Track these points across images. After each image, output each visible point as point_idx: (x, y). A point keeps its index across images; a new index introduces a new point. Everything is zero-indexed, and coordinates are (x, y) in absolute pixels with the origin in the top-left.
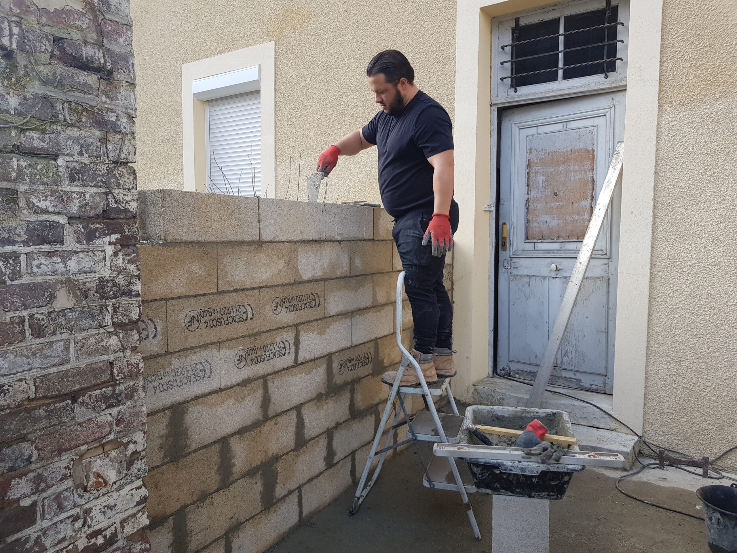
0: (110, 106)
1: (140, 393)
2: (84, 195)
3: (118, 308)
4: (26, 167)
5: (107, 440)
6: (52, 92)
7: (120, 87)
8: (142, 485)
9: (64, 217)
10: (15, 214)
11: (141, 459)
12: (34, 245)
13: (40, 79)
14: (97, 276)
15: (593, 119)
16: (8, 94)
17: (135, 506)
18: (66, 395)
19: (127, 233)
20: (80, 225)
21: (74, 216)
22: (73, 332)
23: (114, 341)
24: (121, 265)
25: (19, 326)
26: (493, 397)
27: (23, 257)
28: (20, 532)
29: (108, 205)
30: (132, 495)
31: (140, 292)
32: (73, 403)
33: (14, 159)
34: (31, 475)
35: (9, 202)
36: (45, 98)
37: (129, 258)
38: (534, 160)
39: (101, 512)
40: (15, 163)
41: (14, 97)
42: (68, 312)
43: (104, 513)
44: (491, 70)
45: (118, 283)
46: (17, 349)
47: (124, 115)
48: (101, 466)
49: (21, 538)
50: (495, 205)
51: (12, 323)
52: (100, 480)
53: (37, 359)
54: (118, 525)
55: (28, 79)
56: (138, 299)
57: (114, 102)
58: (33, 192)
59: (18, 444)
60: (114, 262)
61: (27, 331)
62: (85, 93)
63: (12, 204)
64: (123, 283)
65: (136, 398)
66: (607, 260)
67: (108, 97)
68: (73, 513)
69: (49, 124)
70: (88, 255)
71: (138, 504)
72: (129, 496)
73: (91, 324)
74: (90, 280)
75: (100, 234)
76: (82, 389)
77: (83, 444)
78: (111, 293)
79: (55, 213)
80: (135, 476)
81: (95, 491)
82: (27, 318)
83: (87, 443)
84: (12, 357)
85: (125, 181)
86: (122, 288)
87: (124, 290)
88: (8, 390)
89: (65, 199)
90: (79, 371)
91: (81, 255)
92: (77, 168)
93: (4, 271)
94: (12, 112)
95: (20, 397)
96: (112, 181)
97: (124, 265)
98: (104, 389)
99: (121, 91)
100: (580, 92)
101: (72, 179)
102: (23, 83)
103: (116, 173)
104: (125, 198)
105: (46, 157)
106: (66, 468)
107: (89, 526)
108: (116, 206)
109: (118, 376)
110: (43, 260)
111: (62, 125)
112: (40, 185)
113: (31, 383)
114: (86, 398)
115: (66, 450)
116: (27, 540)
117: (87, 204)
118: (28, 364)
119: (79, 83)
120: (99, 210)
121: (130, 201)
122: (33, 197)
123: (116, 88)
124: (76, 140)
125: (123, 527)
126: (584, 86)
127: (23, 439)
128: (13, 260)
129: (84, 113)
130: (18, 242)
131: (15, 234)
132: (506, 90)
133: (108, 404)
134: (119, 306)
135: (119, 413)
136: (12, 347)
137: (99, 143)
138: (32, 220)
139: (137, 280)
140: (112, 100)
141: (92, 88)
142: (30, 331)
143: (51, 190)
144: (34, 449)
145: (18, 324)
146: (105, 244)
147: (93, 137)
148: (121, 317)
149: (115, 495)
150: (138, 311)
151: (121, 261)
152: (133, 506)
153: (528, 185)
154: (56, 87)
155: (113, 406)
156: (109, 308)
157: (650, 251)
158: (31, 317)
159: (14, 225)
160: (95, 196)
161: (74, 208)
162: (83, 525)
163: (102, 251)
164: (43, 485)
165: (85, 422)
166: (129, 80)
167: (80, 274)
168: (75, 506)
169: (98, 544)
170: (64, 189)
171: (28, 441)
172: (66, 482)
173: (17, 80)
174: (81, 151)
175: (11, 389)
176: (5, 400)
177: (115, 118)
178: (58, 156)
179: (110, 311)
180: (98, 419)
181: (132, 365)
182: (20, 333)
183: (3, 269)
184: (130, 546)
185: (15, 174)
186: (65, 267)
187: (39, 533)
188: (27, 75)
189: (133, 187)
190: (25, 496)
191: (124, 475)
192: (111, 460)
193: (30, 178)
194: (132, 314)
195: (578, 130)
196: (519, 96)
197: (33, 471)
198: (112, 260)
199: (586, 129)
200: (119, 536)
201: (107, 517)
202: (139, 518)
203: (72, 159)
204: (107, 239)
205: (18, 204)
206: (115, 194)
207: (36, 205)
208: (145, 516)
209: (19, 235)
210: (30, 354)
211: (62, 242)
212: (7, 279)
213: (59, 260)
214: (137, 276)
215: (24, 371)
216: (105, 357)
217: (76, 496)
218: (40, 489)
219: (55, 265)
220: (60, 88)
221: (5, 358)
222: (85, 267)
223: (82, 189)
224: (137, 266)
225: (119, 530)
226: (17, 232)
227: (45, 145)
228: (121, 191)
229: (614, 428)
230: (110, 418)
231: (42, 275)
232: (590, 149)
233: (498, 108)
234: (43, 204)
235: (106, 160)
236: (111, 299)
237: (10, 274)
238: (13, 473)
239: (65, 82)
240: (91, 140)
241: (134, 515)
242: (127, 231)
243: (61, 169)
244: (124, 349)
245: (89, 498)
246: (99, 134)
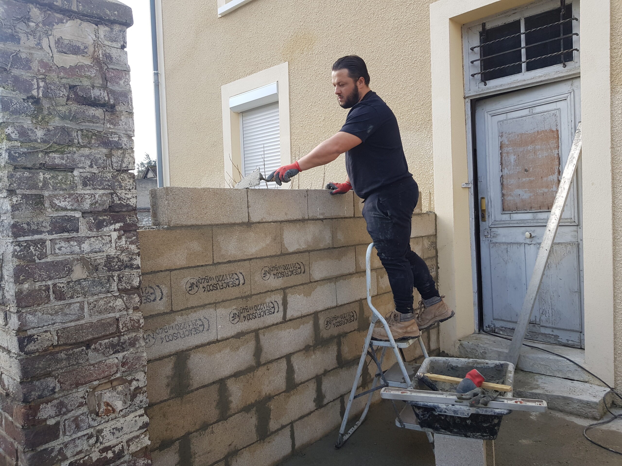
0: (113, 130)
1: (141, 342)
2: (94, 196)
3: (122, 278)
4: (50, 178)
5: (114, 378)
6: (68, 124)
7: (121, 116)
8: (144, 413)
9: (79, 212)
10: (42, 212)
11: (143, 393)
12: (56, 233)
13: (59, 116)
14: (105, 254)
15: (555, 103)
16: (36, 128)
17: (138, 430)
18: (82, 342)
19: (128, 222)
20: (91, 218)
21: (86, 211)
22: (87, 296)
23: (119, 303)
24: (124, 246)
25: (45, 292)
26: (477, 351)
27: (48, 243)
28: (47, 444)
29: (113, 202)
30: (136, 421)
31: (140, 266)
32: (87, 349)
33: (40, 173)
34: (55, 402)
35: (37, 203)
36: (63, 129)
37: (130, 240)
38: (506, 142)
39: (110, 433)
40: (41, 176)
41: (40, 130)
42: (82, 282)
43: (113, 434)
44: (463, 69)
45: (122, 259)
46: (44, 309)
47: (125, 135)
48: (110, 397)
49: (48, 449)
50: (472, 182)
51: (40, 290)
52: (109, 408)
53: (59, 316)
54: (125, 444)
55: (50, 117)
56: (138, 270)
57: (116, 127)
58: (55, 196)
59: (44, 378)
60: (118, 243)
61: (51, 296)
62: (94, 123)
63: (39, 205)
64: (126, 259)
65: (137, 346)
66: (575, 227)
67: (112, 124)
68: (88, 432)
69: (66, 147)
70: (98, 239)
71: (141, 428)
72: (133, 422)
73: (100, 290)
74: (99, 257)
75: (107, 223)
76: (94, 339)
77: (96, 380)
78: (117, 266)
79: (72, 210)
80: (138, 406)
81: (105, 417)
82: (51, 287)
83: (98, 379)
84: (40, 314)
85: (126, 184)
86: (125, 263)
87: (126, 264)
88: (37, 338)
89: (80, 200)
90: (92, 325)
91: (92, 239)
92: (89, 177)
93: (34, 253)
94: (39, 141)
95: (47, 344)
96: (116, 184)
97: (126, 246)
98: (111, 339)
99: (122, 119)
100: (541, 81)
101: (85, 184)
102: (47, 120)
103: (119, 178)
104: (127, 196)
105: (65, 171)
106: (82, 398)
107: (101, 443)
108: (119, 202)
109: (122, 329)
110: (63, 244)
111: (76, 147)
112: (60, 190)
113: (54, 333)
114: (97, 345)
115: (82, 384)
116: (52, 450)
117: (96, 202)
118: (52, 319)
119: (89, 116)
120: (106, 206)
121: (131, 198)
122: (55, 199)
123: (118, 117)
124: (88, 156)
125: (129, 446)
126: (545, 75)
127: (49, 375)
128: (41, 245)
129: (93, 137)
130: (44, 232)
131: (42, 226)
132: (477, 84)
133: (115, 350)
134: (123, 277)
135: (124, 357)
136: (39, 308)
137: (105, 158)
138: (55, 215)
139: (137, 256)
140: (115, 126)
141: (99, 118)
142: (54, 295)
143: (69, 194)
144: (57, 383)
145: (45, 291)
146: (111, 231)
147: (101, 153)
148: (124, 285)
149: (122, 420)
150: (139, 280)
151: (124, 242)
152: (137, 429)
153: (502, 164)
154: (71, 121)
155: (119, 352)
156: (115, 278)
157: (611, 218)
158: (55, 285)
159: (41, 220)
160: (103, 196)
161: (86, 206)
162: (96, 442)
163: (109, 236)
164: (64, 410)
165: (96, 364)
166: (128, 110)
167: (91, 253)
168: (90, 427)
169: (109, 457)
170: (78, 192)
171: (52, 376)
172: (82, 408)
173: (42, 118)
174: (92, 164)
175: (39, 338)
176: (35, 346)
177: (118, 138)
178: (74, 169)
179: (116, 280)
180: (108, 362)
181: (134, 321)
182: (46, 297)
183: (33, 251)
184: (135, 461)
185: (41, 184)
186: (80, 249)
187: (62, 446)
188: (50, 113)
189: (133, 188)
190: (51, 417)
191: (129, 405)
192: (118, 393)
193: (53, 186)
194: (134, 282)
195: (542, 114)
196: (488, 89)
197: (56, 399)
198: (116, 242)
199: (550, 112)
200: (126, 452)
201: (115, 436)
202: (142, 439)
203: (85, 171)
204: (112, 227)
205: (44, 205)
206: (118, 194)
207: (58, 205)
208: (147, 438)
209: (45, 227)
210: (53, 313)
211: (77, 231)
212: (36, 258)
213: (76, 244)
214: (137, 253)
215: (49, 325)
216: (112, 315)
217: (90, 419)
218: (62, 412)
219: (72, 247)
220: (75, 121)
221: (35, 315)
222: (95, 248)
223: (93, 192)
224: (137, 246)
225: (125, 447)
226: (44, 224)
227: (64, 162)
228: (124, 191)
229: (587, 380)
230: (116, 361)
231: (62, 255)
232: (554, 129)
233: (471, 100)
234: (62, 204)
235: (111, 169)
236: (117, 271)
237: (38, 255)
238: (42, 400)
239: (78, 116)
240: (99, 156)
241: (138, 437)
242: (128, 220)
243: (76, 178)
244: (127, 309)
245: (101, 422)
246: (105, 151)
